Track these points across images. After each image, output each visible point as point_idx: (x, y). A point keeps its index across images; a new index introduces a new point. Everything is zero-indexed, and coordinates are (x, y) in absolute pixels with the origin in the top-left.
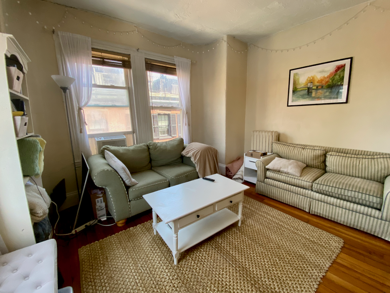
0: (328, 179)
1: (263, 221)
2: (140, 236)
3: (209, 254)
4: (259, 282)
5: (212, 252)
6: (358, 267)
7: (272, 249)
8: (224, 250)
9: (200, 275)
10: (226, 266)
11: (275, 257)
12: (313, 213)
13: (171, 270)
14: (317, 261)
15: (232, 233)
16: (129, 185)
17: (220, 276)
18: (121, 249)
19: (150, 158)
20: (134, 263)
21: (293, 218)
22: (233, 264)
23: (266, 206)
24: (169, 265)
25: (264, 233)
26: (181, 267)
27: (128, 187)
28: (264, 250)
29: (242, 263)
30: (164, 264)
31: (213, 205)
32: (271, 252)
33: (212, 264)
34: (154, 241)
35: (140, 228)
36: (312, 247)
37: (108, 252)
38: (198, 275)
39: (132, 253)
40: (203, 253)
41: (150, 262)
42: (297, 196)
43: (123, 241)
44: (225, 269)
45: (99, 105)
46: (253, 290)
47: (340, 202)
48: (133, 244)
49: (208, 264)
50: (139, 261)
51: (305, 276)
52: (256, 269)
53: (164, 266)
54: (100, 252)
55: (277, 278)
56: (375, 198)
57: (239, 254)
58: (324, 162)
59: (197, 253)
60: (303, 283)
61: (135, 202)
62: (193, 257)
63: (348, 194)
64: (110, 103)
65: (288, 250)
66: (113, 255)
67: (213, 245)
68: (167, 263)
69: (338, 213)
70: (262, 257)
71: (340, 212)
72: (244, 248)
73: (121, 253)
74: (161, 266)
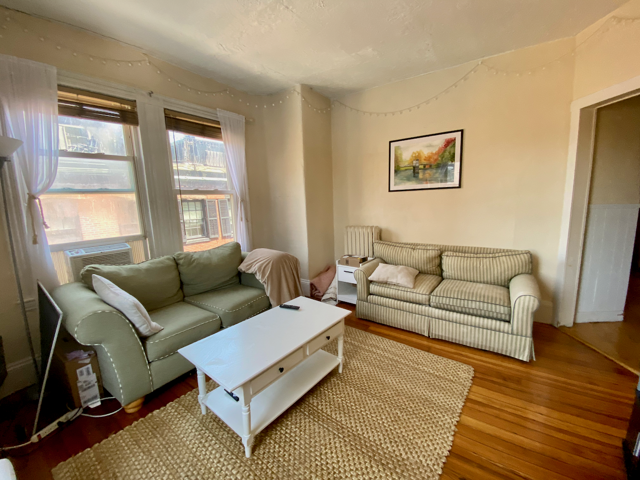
0: (447, 288)
1: (372, 359)
2: (175, 422)
3: (301, 426)
4: (379, 451)
5: (305, 422)
6: (494, 400)
7: (389, 397)
8: (323, 416)
9: (292, 465)
10: (330, 439)
11: (395, 409)
12: (434, 337)
13: (241, 468)
14: (447, 403)
15: (331, 386)
16: (147, 333)
17: (323, 457)
18: (142, 454)
19: (181, 280)
20: (171, 474)
21: (410, 348)
22: (339, 433)
23: (373, 335)
24: (237, 461)
25: (376, 377)
26: (258, 458)
27: (144, 339)
28: (379, 402)
29: (351, 429)
30: (228, 461)
31: (302, 347)
32: (388, 404)
33: (307, 441)
34: (204, 426)
35: (173, 408)
36: (438, 385)
37: (114, 465)
38: (289, 465)
39: (164, 457)
40: (292, 428)
41: (202, 464)
42: (412, 316)
43: (143, 439)
44: (328, 444)
45: (72, 189)
46: (373, 465)
47: (464, 317)
48: (164, 439)
49: (301, 444)
50: (180, 467)
51: (436, 426)
52: (373, 432)
53: (229, 464)
54: (98, 467)
55: (402, 440)
56: (502, 308)
57: (345, 416)
58: (440, 265)
59: (282, 429)
60: (435, 437)
61: (159, 362)
62: (276, 438)
63: (472, 305)
64: (95, 184)
65: (410, 395)
66: (127, 468)
67: (305, 411)
68: (232, 458)
69: (463, 333)
70: (377, 413)
71: (465, 330)
72: (352, 405)
73: (143, 461)
74: (224, 465)
